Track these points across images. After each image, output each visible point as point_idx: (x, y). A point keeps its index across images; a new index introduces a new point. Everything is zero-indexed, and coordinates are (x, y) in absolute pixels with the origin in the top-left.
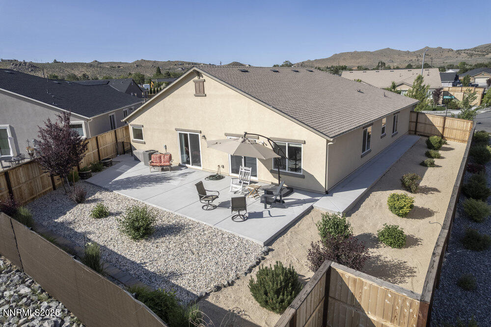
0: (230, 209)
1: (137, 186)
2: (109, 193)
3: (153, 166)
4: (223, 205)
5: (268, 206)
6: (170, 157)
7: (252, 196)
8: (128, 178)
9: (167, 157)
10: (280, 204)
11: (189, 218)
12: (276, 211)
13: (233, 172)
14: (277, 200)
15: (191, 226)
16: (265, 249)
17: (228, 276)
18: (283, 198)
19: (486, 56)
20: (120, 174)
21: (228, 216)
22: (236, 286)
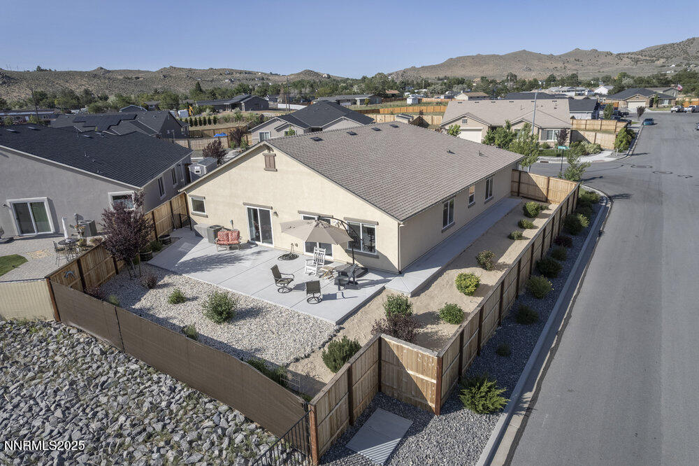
0: (305, 292)
1: (207, 268)
2: (178, 277)
3: (220, 245)
4: (298, 287)
5: (342, 288)
6: (239, 233)
7: (326, 277)
8: (194, 259)
9: (235, 235)
10: (354, 285)
11: (266, 301)
12: (349, 292)
13: (307, 251)
14: (350, 282)
15: (269, 309)
16: (337, 327)
17: (305, 351)
18: (356, 279)
19: (656, 62)
20: (184, 254)
21: (303, 298)
22: (311, 358)
